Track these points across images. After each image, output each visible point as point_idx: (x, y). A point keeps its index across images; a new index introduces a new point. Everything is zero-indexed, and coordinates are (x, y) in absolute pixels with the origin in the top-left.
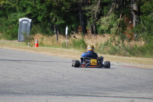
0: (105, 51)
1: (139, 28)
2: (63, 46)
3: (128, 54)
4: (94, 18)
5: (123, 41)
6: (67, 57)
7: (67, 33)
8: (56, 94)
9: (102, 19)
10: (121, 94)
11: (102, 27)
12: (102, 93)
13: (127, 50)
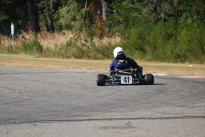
0: (68, 54)
1: (112, 19)
2: (9, 51)
3: (100, 56)
4: (49, 10)
5: (92, 39)
6: (18, 66)
7: (12, 33)
8: (17, 121)
9: (61, 10)
10: (109, 115)
11: (62, 21)
12: (82, 116)
13: (98, 51)
